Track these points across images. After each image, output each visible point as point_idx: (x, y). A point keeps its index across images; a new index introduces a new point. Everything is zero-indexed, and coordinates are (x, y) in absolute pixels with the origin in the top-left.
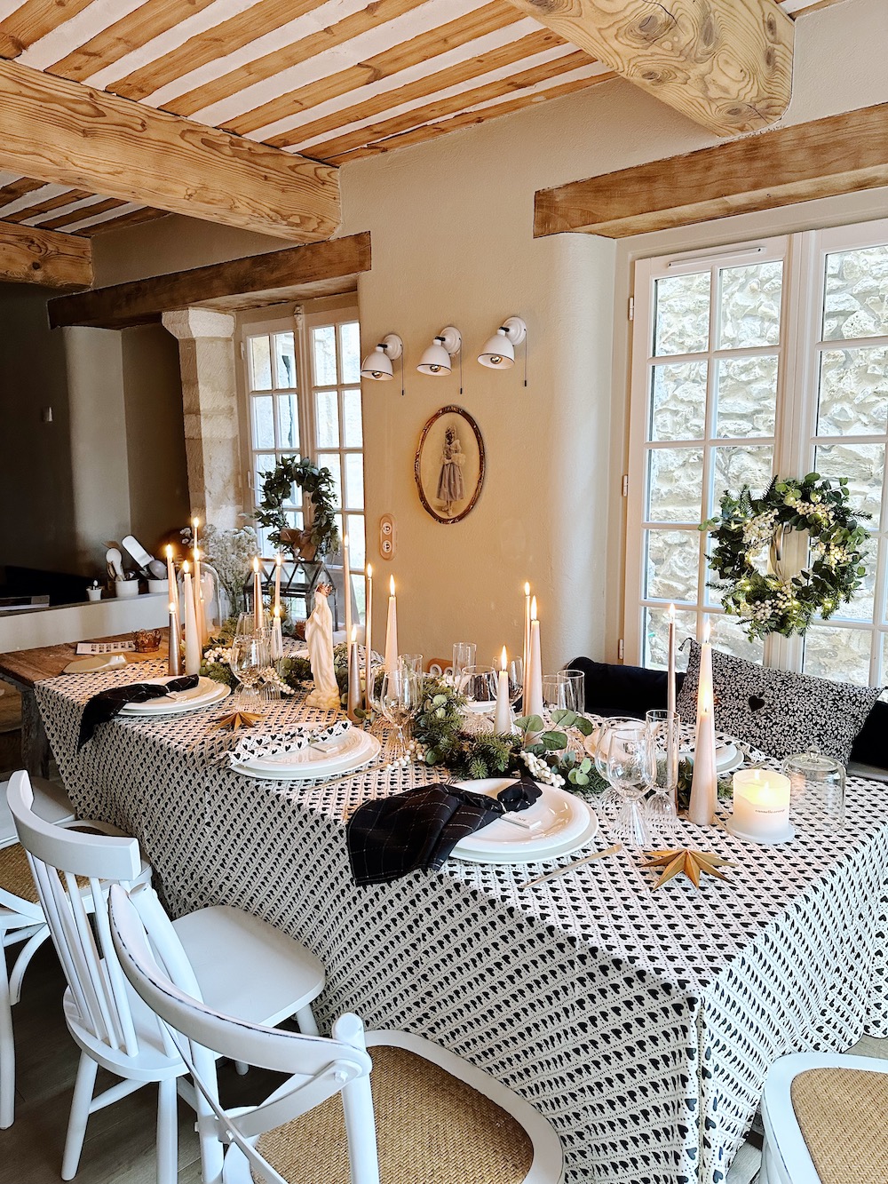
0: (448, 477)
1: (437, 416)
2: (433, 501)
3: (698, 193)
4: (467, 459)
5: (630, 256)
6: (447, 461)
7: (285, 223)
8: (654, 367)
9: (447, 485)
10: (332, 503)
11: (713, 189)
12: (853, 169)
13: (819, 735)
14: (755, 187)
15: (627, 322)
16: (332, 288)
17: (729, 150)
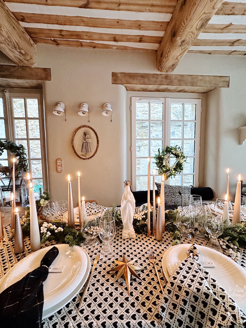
0: (85, 146)
1: (80, 128)
5: (130, 95)
6: (85, 141)
9: (85, 148)
10: (25, 156)
12: (186, 86)
14: (168, 85)
15: (129, 111)
17: (162, 75)
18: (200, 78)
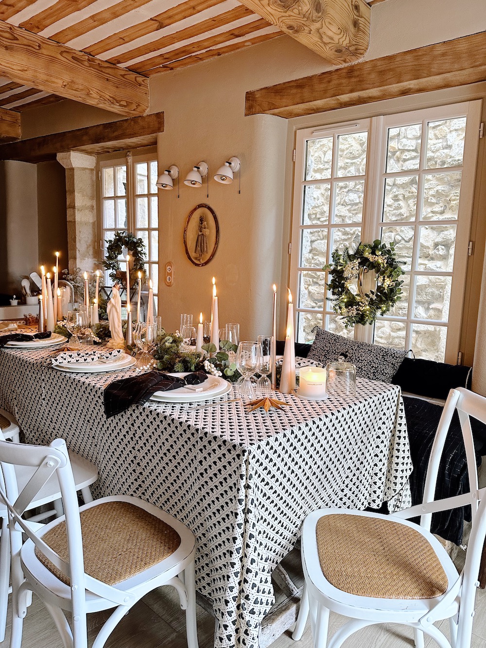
0: (201, 241)
1: (195, 209)
2: (193, 254)
3: (324, 95)
4: (211, 232)
5: (294, 128)
6: (200, 233)
7: (118, 104)
8: (305, 186)
9: (200, 246)
10: (144, 258)
11: (331, 92)
12: (398, 83)
13: (373, 373)
14: (352, 91)
15: (292, 162)
16: (145, 142)
17: (340, 72)
18: (440, 50)
